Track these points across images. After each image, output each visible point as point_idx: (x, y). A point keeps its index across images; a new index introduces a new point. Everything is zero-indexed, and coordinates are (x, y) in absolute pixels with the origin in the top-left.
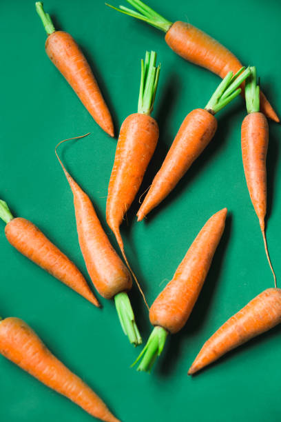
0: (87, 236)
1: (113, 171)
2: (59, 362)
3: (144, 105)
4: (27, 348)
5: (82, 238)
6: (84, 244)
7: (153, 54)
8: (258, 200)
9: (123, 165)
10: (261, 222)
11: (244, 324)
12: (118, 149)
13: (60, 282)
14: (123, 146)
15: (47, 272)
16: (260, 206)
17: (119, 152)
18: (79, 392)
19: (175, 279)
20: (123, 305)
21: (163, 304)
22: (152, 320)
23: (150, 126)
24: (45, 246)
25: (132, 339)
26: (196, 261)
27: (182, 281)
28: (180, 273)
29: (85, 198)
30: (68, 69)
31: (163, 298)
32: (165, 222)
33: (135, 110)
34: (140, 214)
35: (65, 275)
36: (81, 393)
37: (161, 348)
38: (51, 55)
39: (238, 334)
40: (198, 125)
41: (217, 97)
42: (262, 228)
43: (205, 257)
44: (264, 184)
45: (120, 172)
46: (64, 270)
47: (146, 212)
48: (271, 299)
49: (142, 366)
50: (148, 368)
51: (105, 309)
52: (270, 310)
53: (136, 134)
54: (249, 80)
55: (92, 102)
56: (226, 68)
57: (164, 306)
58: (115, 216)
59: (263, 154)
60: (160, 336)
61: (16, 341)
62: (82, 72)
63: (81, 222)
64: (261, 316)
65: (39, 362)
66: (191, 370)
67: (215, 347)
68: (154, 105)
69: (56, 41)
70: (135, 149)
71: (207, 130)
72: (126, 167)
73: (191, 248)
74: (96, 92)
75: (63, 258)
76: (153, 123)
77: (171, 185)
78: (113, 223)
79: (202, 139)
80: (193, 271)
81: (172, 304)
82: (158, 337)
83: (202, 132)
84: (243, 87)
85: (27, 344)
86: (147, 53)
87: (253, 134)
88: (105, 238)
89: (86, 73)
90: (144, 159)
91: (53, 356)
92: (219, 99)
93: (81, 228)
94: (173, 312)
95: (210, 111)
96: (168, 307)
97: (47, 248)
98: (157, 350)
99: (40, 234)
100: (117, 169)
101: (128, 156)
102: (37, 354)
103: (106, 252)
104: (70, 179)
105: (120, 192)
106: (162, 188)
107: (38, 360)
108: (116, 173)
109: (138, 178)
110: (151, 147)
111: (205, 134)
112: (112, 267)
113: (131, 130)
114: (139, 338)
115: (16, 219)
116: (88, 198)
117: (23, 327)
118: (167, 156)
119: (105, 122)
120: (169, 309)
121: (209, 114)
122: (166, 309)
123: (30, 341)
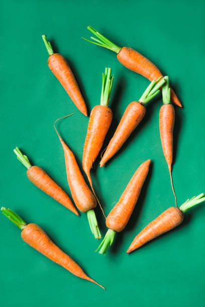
0: (72, 178)
1: (86, 139)
2: (57, 248)
3: (104, 100)
4: (40, 242)
5: (69, 178)
6: (70, 182)
7: (109, 69)
8: (167, 155)
9: (92, 137)
10: (169, 167)
11: (157, 228)
12: (89, 126)
13: (57, 203)
14: (92, 125)
15: (50, 197)
16: (169, 159)
17: (90, 129)
18: (68, 264)
19: (120, 203)
20: (92, 217)
21: (113, 218)
22: (107, 226)
23: (107, 114)
24: (49, 183)
25: (96, 236)
26: (132, 192)
27: (124, 204)
28: (123, 199)
29: (71, 154)
30: (61, 78)
31: (113, 214)
32: (116, 166)
33: (99, 103)
34: (102, 163)
35: (60, 199)
36: (69, 265)
37: (112, 242)
38: (51, 68)
39: (153, 233)
40: (134, 113)
41: (146, 95)
42: (170, 171)
43: (137, 190)
44: (171, 146)
45: (90, 140)
46: (60, 196)
47: (105, 162)
48: (172, 214)
49: (101, 251)
50: (104, 252)
51: (82, 216)
52: (171, 220)
53: (99, 119)
54: (164, 85)
55: (75, 97)
56: (152, 75)
57: (113, 219)
58: (87, 165)
59: (172, 129)
60: (111, 234)
61: (34, 238)
62: (69, 80)
63: (68, 169)
64: (166, 224)
65: (46, 249)
66: (128, 251)
67: (141, 240)
68: (110, 99)
69: (54, 61)
70: (99, 128)
71: (140, 115)
72: (94, 138)
73: (129, 184)
74: (77, 91)
75: (59, 189)
76: (109, 112)
77: (119, 147)
78: (86, 169)
79: (136, 121)
80: (130, 199)
81: (118, 218)
82: (110, 235)
83: (137, 117)
84: (161, 89)
85: (40, 239)
86: (106, 69)
87: (166, 118)
88: (82, 179)
89: (71, 80)
90: (104, 132)
91: (54, 244)
92: (146, 97)
93: (69, 172)
94: (118, 223)
95: (142, 104)
96: (116, 220)
97: (50, 185)
98: (110, 242)
99: (46, 176)
100: (88, 138)
101: (95, 131)
102: (45, 245)
103: (82, 188)
104: (62, 143)
105: (90, 152)
106: (114, 148)
107: (45, 247)
108: (88, 141)
109: (100, 144)
110: (107, 126)
111: (138, 117)
112: (85, 197)
113: (96, 116)
114: (100, 235)
115: (33, 167)
116: (72, 154)
117: (37, 230)
118: (117, 130)
119: (82, 108)
120: (116, 221)
121: (141, 105)
122: (115, 221)
123: (41, 238)
